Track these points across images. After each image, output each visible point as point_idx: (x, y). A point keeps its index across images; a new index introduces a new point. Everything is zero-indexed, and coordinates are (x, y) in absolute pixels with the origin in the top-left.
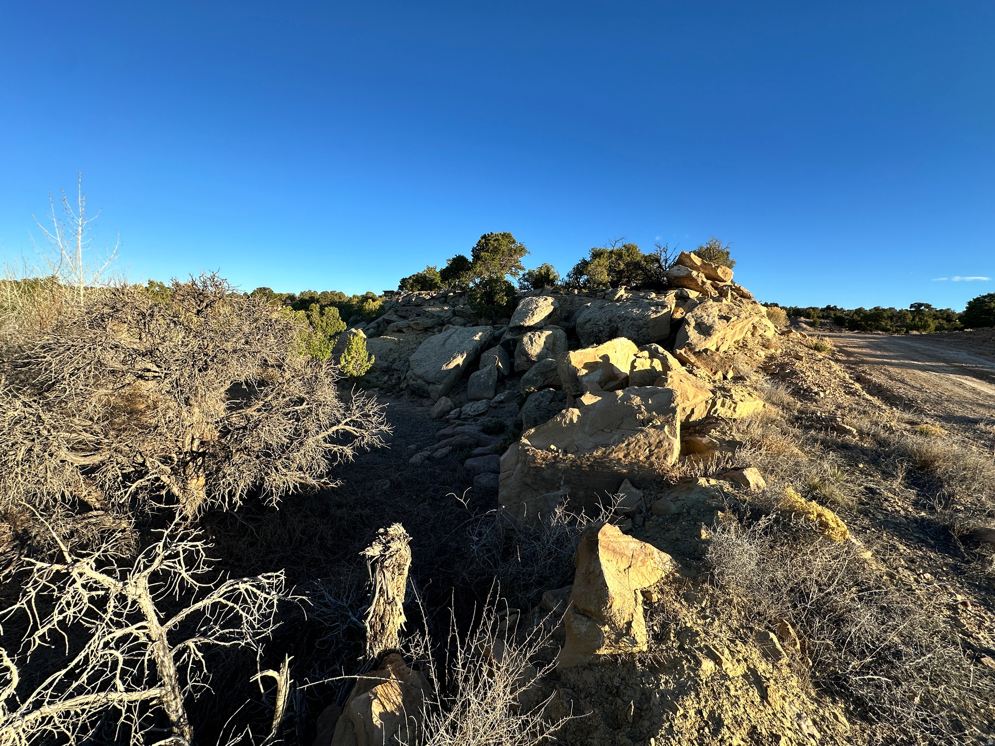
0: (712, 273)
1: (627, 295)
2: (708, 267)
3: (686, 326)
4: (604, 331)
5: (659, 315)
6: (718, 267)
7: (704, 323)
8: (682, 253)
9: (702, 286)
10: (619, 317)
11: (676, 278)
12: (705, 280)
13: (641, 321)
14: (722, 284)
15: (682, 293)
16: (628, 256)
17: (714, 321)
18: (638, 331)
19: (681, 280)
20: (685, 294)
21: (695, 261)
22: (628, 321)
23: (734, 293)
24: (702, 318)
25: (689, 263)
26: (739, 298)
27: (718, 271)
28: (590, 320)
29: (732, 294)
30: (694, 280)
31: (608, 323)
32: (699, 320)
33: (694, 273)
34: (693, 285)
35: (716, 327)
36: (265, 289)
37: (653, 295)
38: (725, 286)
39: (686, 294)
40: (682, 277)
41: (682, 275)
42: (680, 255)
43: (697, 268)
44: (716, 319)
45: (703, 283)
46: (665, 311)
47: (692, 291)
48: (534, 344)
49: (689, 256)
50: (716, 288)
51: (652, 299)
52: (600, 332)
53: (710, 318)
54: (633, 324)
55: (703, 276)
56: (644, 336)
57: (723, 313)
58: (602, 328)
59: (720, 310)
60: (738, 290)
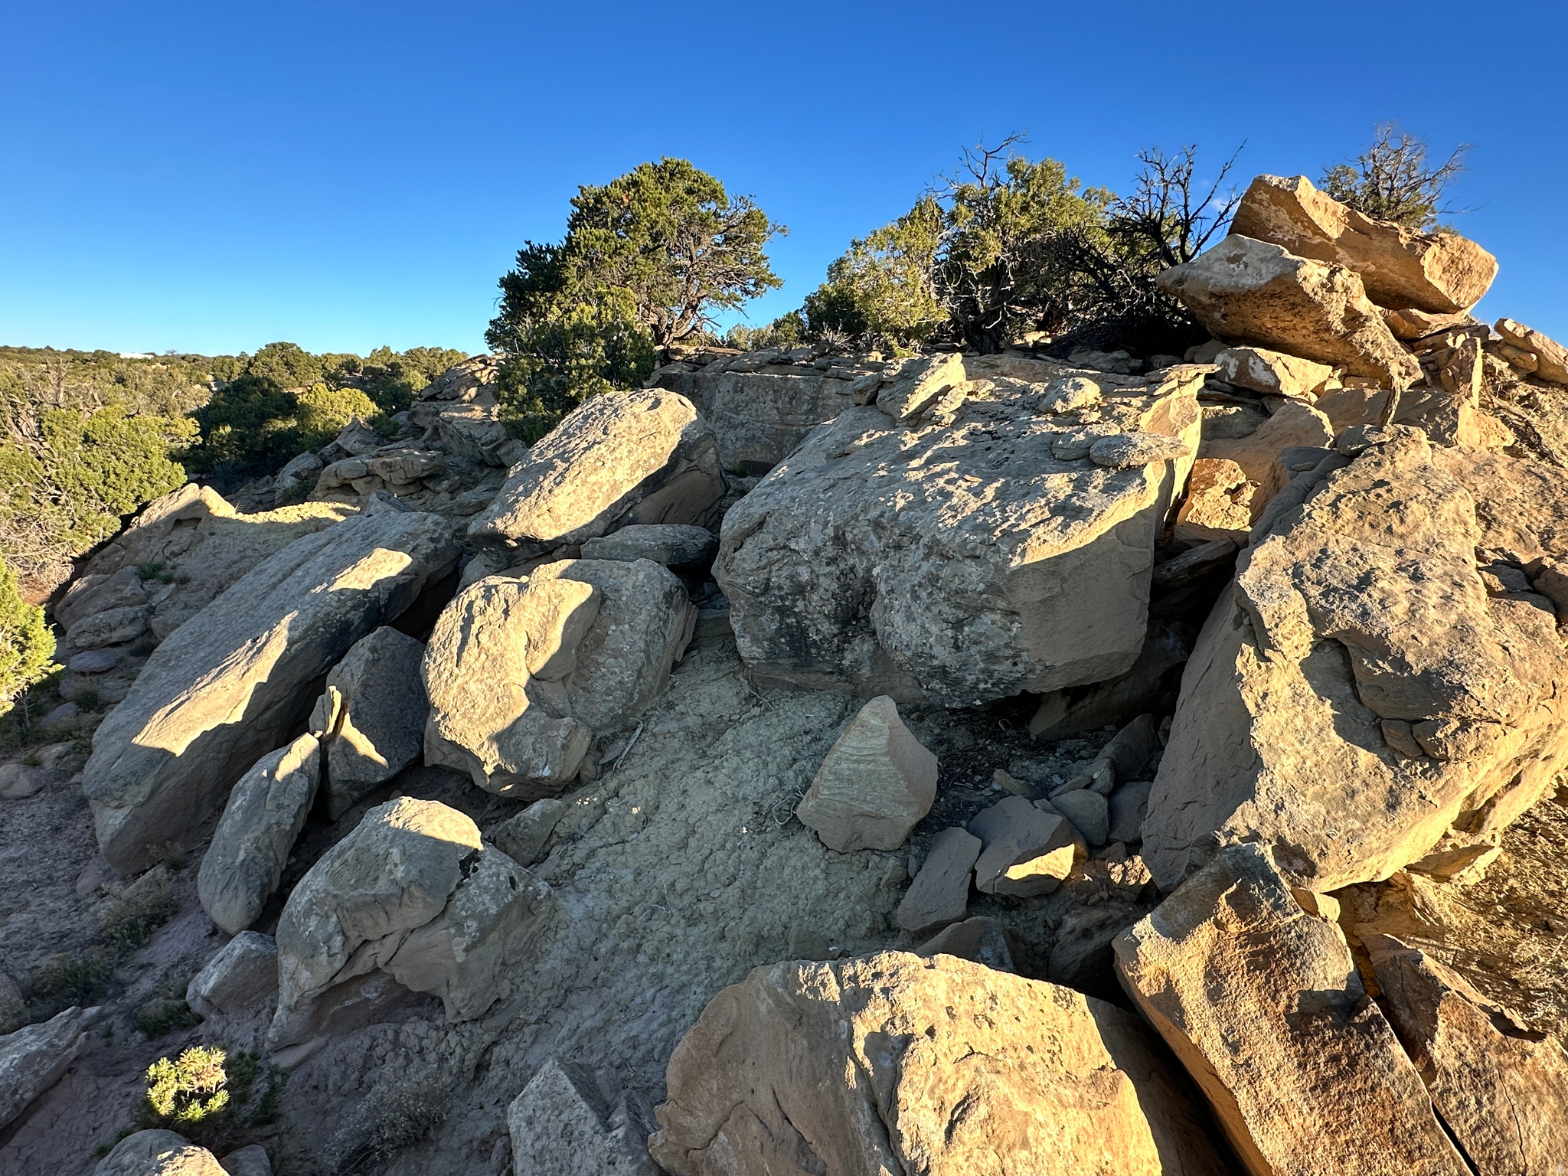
0: (1396, 275)
1: (970, 386)
2: (1377, 242)
3: (1246, 660)
4: (814, 587)
5: (1083, 535)
6: (1426, 241)
7: (1379, 647)
8: (1259, 183)
9: (1345, 338)
10: (877, 525)
11: (1221, 297)
12: (1363, 304)
13: (972, 569)
14: (1438, 321)
15: (1243, 369)
16: (1025, 209)
17: (1463, 631)
18: (958, 625)
19: (1247, 308)
20: (1259, 375)
21: (1316, 216)
22: (914, 555)
23: (1501, 365)
24: (1370, 598)
25: (1290, 230)
26: (1522, 389)
27: (1427, 261)
28: (761, 524)
29: (1488, 371)
30: (1301, 303)
31: (830, 551)
32: (1344, 618)
33: (1312, 273)
34: (1301, 332)
35: (1482, 691)
36: (284, 346)
37: (1088, 392)
38: (1456, 329)
39: (1263, 377)
40: (1248, 295)
41: (1249, 282)
42: (1249, 196)
43: (1323, 251)
44: (1476, 604)
45: (1354, 319)
46: (1127, 507)
47: (1294, 362)
48: (471, 652)
49: (1287, 198)
50: (1410, 342)
51: (1073, 417)
52: (800, 590)
53: (1433, 591)
54: (933, 579)
55: (1357, 284)
56: (991, 657)
57: (1507, 540)
58: (805, 576)
59: (1485, 514)
60: (1515, 348)
